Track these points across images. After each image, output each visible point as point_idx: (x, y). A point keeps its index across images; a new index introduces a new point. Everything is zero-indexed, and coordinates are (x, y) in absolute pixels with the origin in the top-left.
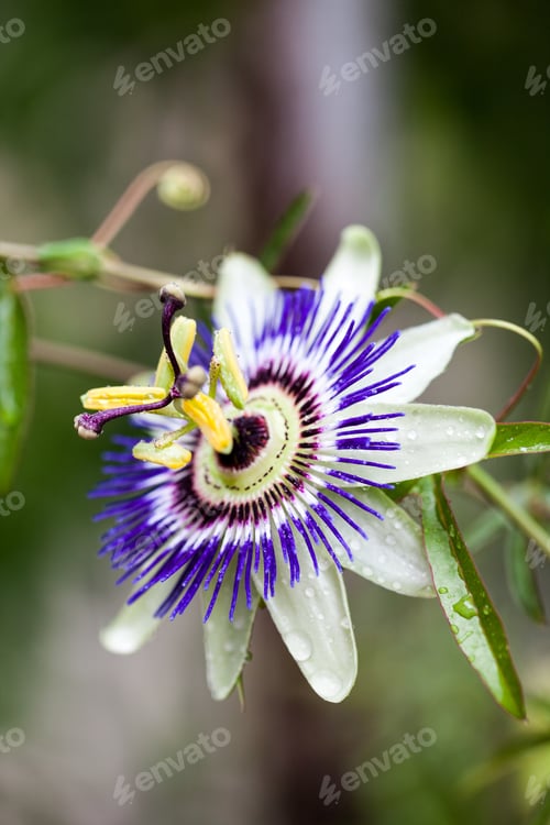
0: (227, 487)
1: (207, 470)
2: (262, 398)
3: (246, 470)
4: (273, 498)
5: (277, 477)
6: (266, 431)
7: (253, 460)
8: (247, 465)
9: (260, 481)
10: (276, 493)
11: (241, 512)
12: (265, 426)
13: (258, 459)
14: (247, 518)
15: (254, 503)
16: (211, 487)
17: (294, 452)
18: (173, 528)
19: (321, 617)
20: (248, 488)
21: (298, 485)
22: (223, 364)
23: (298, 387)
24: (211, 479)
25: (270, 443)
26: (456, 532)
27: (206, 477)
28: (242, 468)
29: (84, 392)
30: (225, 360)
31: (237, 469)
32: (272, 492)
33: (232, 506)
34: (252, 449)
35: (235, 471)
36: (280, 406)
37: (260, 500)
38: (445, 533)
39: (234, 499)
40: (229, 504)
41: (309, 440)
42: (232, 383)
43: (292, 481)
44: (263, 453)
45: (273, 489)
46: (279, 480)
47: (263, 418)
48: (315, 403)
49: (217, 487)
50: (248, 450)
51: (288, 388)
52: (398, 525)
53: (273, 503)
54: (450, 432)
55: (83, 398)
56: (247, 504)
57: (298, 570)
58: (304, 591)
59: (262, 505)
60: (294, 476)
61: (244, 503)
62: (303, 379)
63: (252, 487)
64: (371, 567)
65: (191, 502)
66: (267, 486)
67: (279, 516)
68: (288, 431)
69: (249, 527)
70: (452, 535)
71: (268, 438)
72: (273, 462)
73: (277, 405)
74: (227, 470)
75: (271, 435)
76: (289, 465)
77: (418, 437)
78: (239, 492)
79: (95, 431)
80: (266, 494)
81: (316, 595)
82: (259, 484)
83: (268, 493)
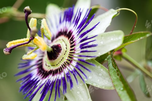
0: (52, 65)
1: (46, 62)
2: (60, 40)
3: (56, 60)
4: (64, 66)
5: (65, 60)
6: (61, 48)
7: (58, 57)
8: (56, 58)
9: (60, 62)
10: (65, 64)
11: (56, 72)
12: (61, 47)
13: (59, 56)
14: (57, 73)
15: (59, 68)
16: (47, 66)
17: (69, 52)
18: (38, 80)
19: (82, 99)
20: (57, 64)
21: (71, 61)
22: (44, 28)
23: (69, 35)
24: (47, 64)
25: (62, 51)
26: (118, 69)
27: (46, 64)
28: (55, 59)
29: (7, 44)
30: (44, 27)
31: (54, 60)
32: (63, 64)
33: (53, 70)
34: (57, 53)
35: (53, 61)
36: (64, 41)
37: (60, 67)
38: (115, 70)
39: (54, 68)
40: (52, 70)
41: (73, 48)
42: (47, 33)
43: (69, 60)
44: (60, 54)
45: (64, 63)
46: (65, 61)
47: (59, 44)
48: (74, 37)
49: (49, 66)
50: (56, 54)
51: (66, 36)
52: (102, 70)
53: (64, 67)
54: (112, 39)
55: (7, 45)
56: (57, 69)
57: (72, 84)
58: (77, 92)
59: (61, 68)
60: (69, 59)
61: (56, 69)
62: (70, 32)
63: (58, 64)
64: (95, 83)
65: (42, 72)
66: (62, 63)
67: (66, 71)
68: (67, 47)
69: (58, 75)
70: (117, 69)
71: (61, 50)
72: (63, 56)
73: (63, 41)
74: (51, 61)
75: (62, 49)
76: (68, 56)
77: (103, 43)
78: (55, 66)
79: (9, 52)
80: (62, 65)
81: (80, 93)
82: (60, 63)
83: (63, 65)
